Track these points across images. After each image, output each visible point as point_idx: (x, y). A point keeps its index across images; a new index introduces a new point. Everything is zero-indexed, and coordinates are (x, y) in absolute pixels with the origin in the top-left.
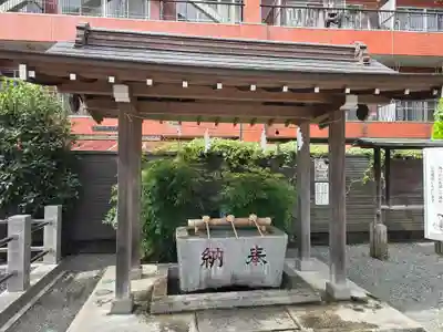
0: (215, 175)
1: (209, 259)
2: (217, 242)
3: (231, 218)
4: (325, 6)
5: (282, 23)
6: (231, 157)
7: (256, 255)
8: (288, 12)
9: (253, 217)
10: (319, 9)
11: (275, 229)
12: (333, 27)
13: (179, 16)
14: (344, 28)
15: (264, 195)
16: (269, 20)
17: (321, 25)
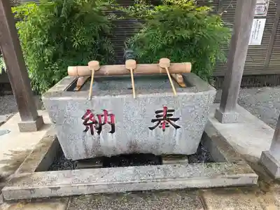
0: (130, 11)
1: (94, 124)
2: (104, 102)
3: (130, 64)
7: (164, 118)
9: (164, 62)
11: (195, 79)
15: (186, 34)
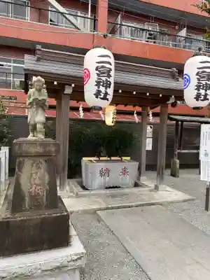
4: (146, 28)
7: (125, 171)
10: (143, 30)
13: (51, 21)
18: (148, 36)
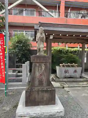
1: (66, 72)
2: (67, 68)
4: (81, 12)
5: (70, 17)
6: (64, 51)
8: (71, 14)
9: (74, 64)
10: (80, 13)
12: (83, 18)
13: (43, 15)
14: (86, 18)
16: (66, 16)
17: (80, 18)
18: (82, 16)
